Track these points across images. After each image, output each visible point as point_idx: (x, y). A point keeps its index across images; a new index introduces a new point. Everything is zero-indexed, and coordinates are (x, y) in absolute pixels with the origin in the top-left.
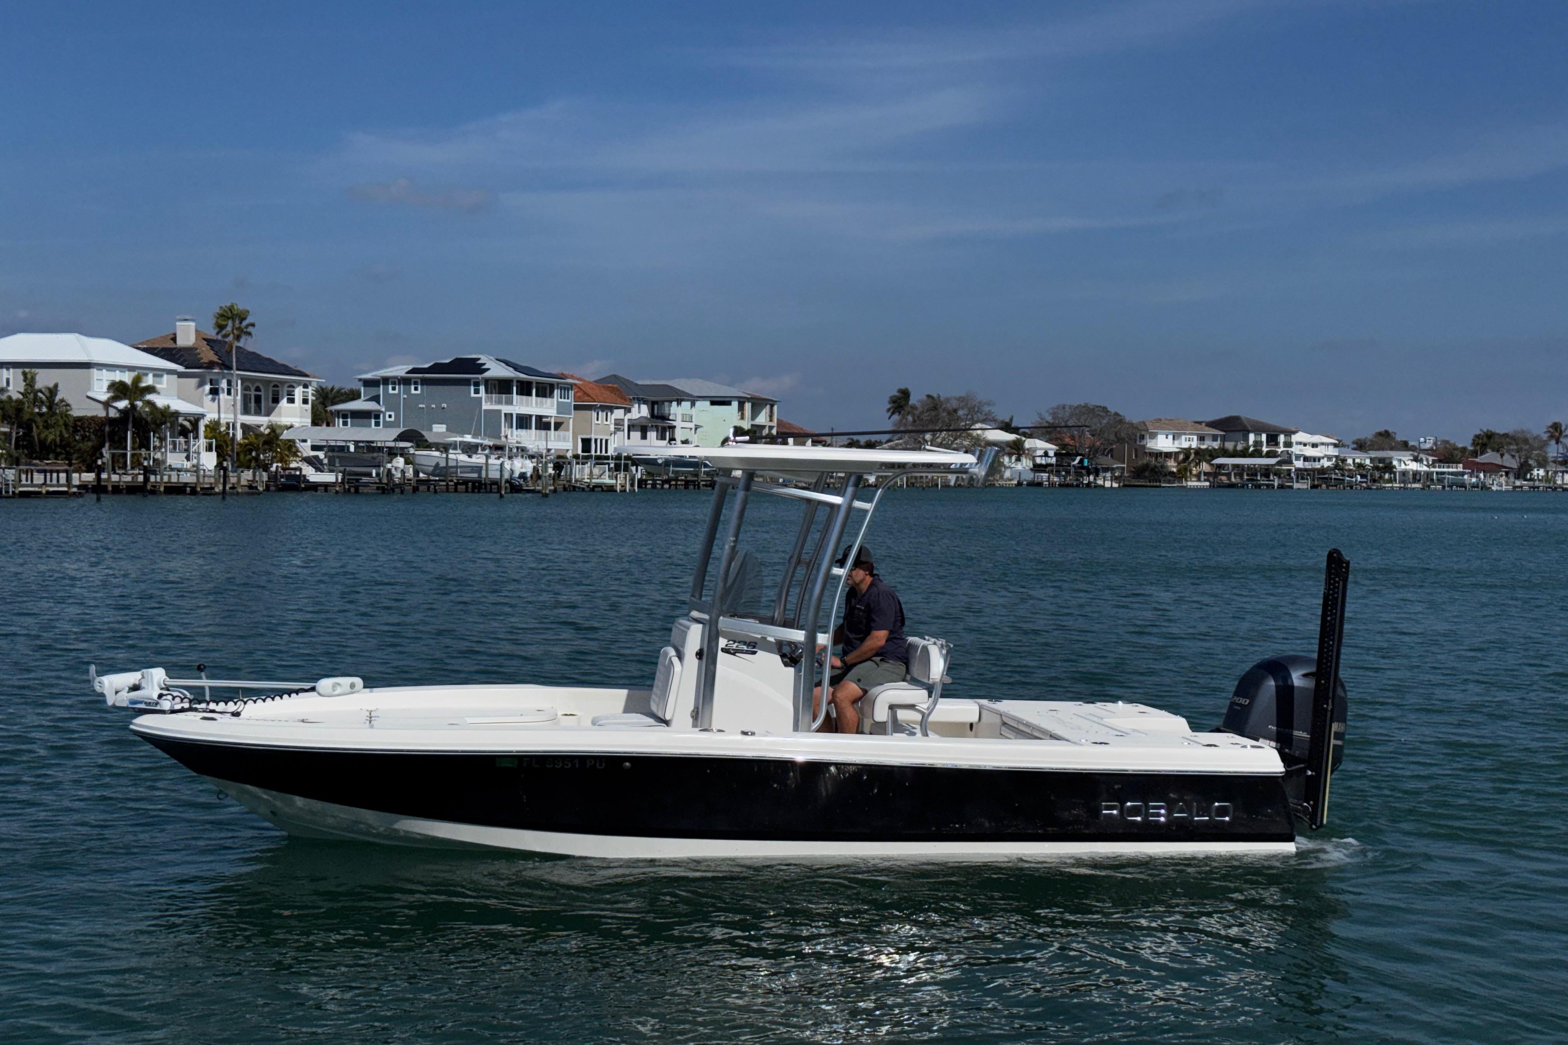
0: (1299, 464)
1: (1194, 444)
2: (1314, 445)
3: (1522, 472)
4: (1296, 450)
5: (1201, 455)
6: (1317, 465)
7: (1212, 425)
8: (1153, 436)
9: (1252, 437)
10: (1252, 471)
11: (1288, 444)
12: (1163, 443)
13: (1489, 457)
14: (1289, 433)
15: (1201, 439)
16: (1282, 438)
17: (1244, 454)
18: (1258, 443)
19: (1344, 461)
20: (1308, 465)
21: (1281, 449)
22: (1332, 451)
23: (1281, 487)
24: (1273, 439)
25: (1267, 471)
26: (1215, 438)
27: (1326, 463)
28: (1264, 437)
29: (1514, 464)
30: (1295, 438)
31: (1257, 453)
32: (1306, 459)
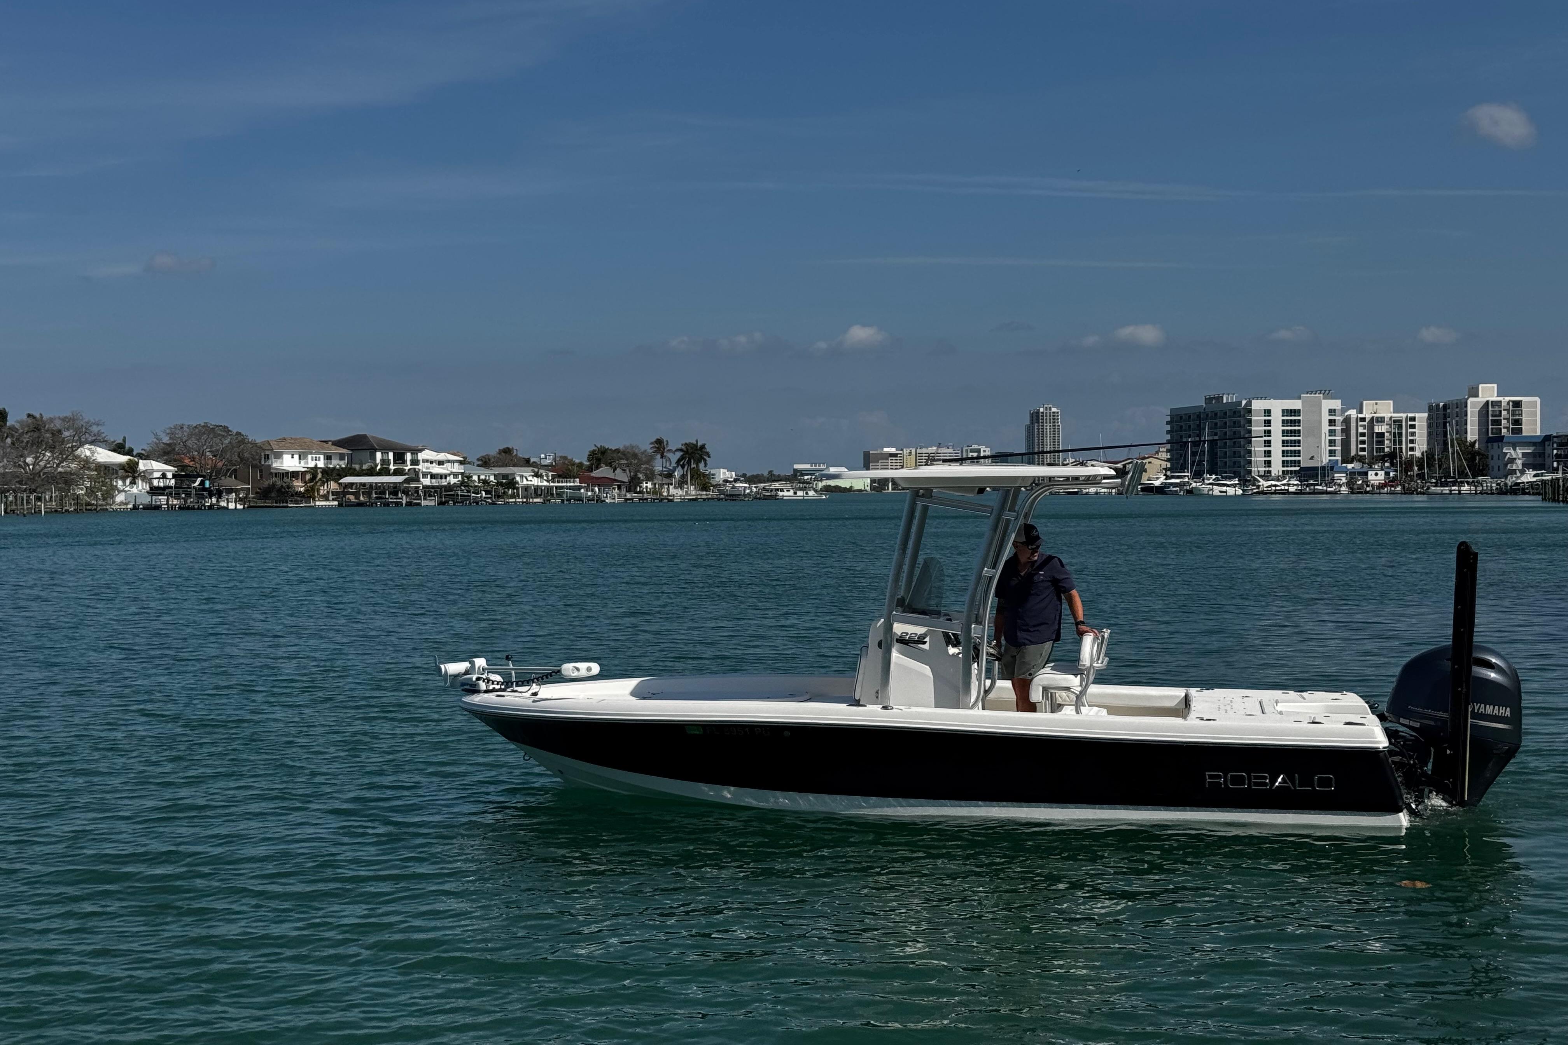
0: (426, 481)
1: (321, 464)
2: (441, 463)
3: (633, 484)
4: (422, 467)
5: (329, 474)
6: (444, 482)
7: (339, 443)
8: (279, 456)
9: (379, 455)
10: (381, 489)
11: (415, 462)
12: (289, 462)
13: (604, 471)
14: (415, 451)
15: (328, 458)
16: (409, 456)
17: (371, 472)
18: (385, 462)
19: (469, 477)
20: (435, 482)
21: (408, 467)
22: (457, 468)
23: (409, 504)
24: (399, 458)
25: (395, 489)
26: (342, 457)
27: (453, 480)
28: (391, 455)
29: (623, 476)
30: (421, 456)
31: (385, 472)
32: (433, 476)
